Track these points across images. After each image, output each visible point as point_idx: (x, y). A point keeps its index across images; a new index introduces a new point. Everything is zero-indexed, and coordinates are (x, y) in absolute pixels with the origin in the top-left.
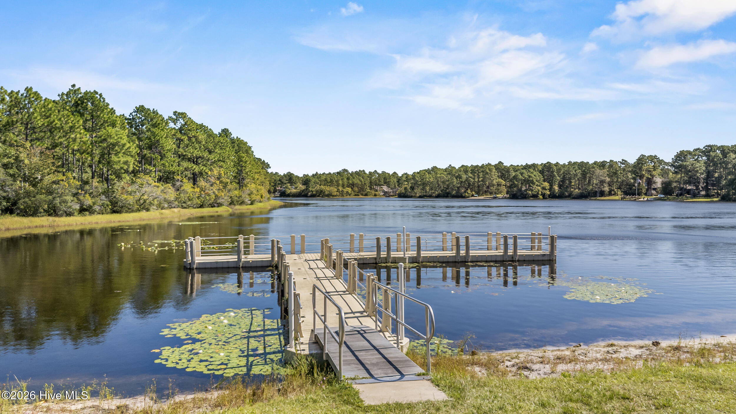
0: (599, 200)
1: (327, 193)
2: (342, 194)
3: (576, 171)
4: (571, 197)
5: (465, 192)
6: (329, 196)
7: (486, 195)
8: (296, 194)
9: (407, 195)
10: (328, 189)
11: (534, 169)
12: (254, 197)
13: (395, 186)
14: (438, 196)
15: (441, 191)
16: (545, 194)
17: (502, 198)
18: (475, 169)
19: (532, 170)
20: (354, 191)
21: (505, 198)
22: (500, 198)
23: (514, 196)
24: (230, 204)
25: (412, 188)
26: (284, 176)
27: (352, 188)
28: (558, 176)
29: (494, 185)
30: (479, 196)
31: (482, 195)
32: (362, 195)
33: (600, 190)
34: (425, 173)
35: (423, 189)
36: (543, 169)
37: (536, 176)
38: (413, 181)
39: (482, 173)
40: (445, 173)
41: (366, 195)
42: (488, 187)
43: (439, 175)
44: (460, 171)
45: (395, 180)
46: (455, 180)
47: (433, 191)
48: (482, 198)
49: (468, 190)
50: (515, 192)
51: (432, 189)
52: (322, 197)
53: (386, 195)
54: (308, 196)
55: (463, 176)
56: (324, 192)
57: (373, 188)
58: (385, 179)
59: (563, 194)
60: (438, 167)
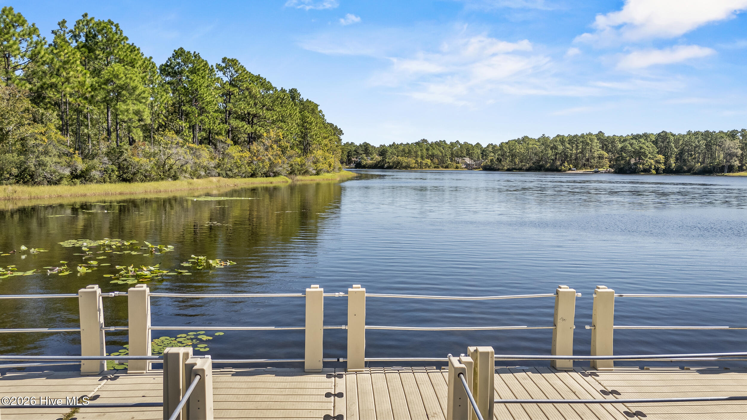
0: (726, 176)
1: (404, 164)
2: (420, 166)
3: (699, 142)
4: (691, 172)
5: (561, 165)
6: (407, 168)
7: (586, 169)
8: (372, 165)
9: (494, 168)
10: (406, 161)
11: (646, 139)
12: (320, 166)
13: (479, 158)
14: (529, 170)
15: (533, 163)
16: (658, 168)
17: (605, 173)
18: (573, 140)
19: (642, 140)
20: (434, 163)
21: (609, 172)
22: (602, 173)
23: (620, 171)
24: (291, 173)
25: (499, 160)
26: (360, 147)
27: (431, 160)
28: (676, 148)
29: (594, 158)
30: (577, 169)
31: (581, 169)
32: (442, 167)
33: (729, 164)
34: (515, 144)
35: (512, 161)
36: (656, 140)
37: (649, 147)
38: (499, 152)
39: (581, 144)
40: (538, 143)
41: (447, 167)
42: (588, 160)
43: (530, 146)
44: (556, 142)
45: (479, 151)
46: (550, 152)
47: (523, 164)
48: (581, 171)
49: (564, 163)
50: (622, 166)
51: (522, 162)
52: (400, 168)
53: (469, 167)
54: (385, 167)
55: (559, 146)
56: (402, 164)
57: (455, 160)
58: (468, 150)
59: (682, 168)
60: (530, 137)
